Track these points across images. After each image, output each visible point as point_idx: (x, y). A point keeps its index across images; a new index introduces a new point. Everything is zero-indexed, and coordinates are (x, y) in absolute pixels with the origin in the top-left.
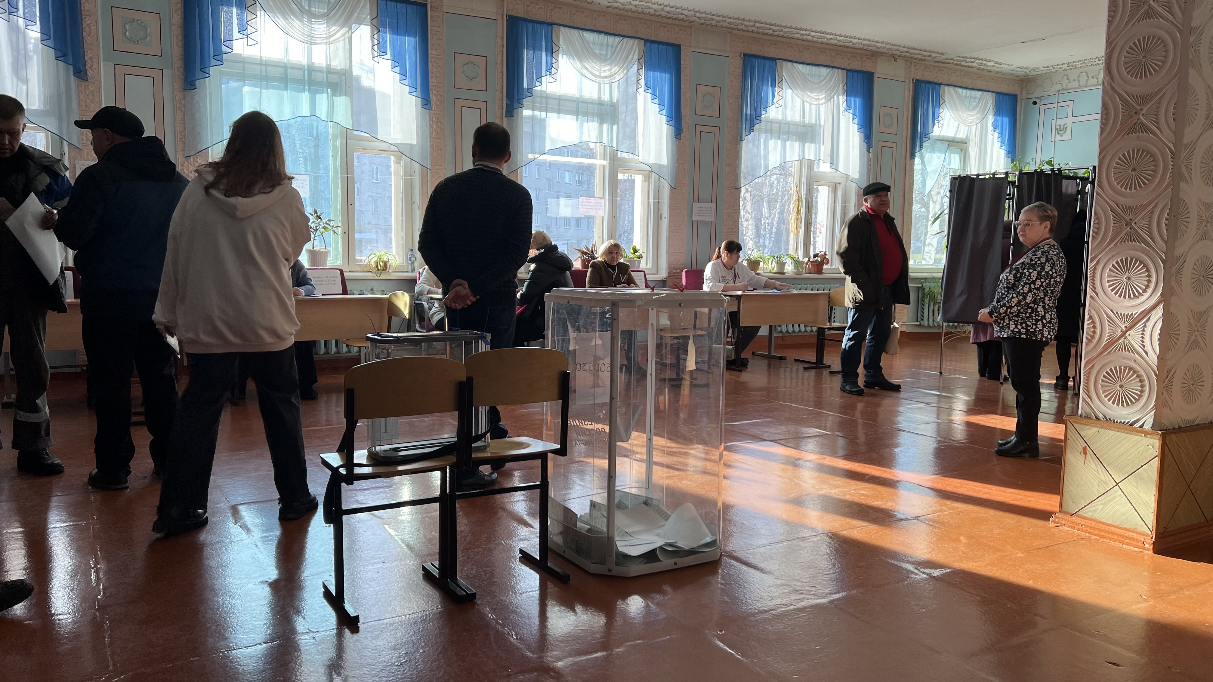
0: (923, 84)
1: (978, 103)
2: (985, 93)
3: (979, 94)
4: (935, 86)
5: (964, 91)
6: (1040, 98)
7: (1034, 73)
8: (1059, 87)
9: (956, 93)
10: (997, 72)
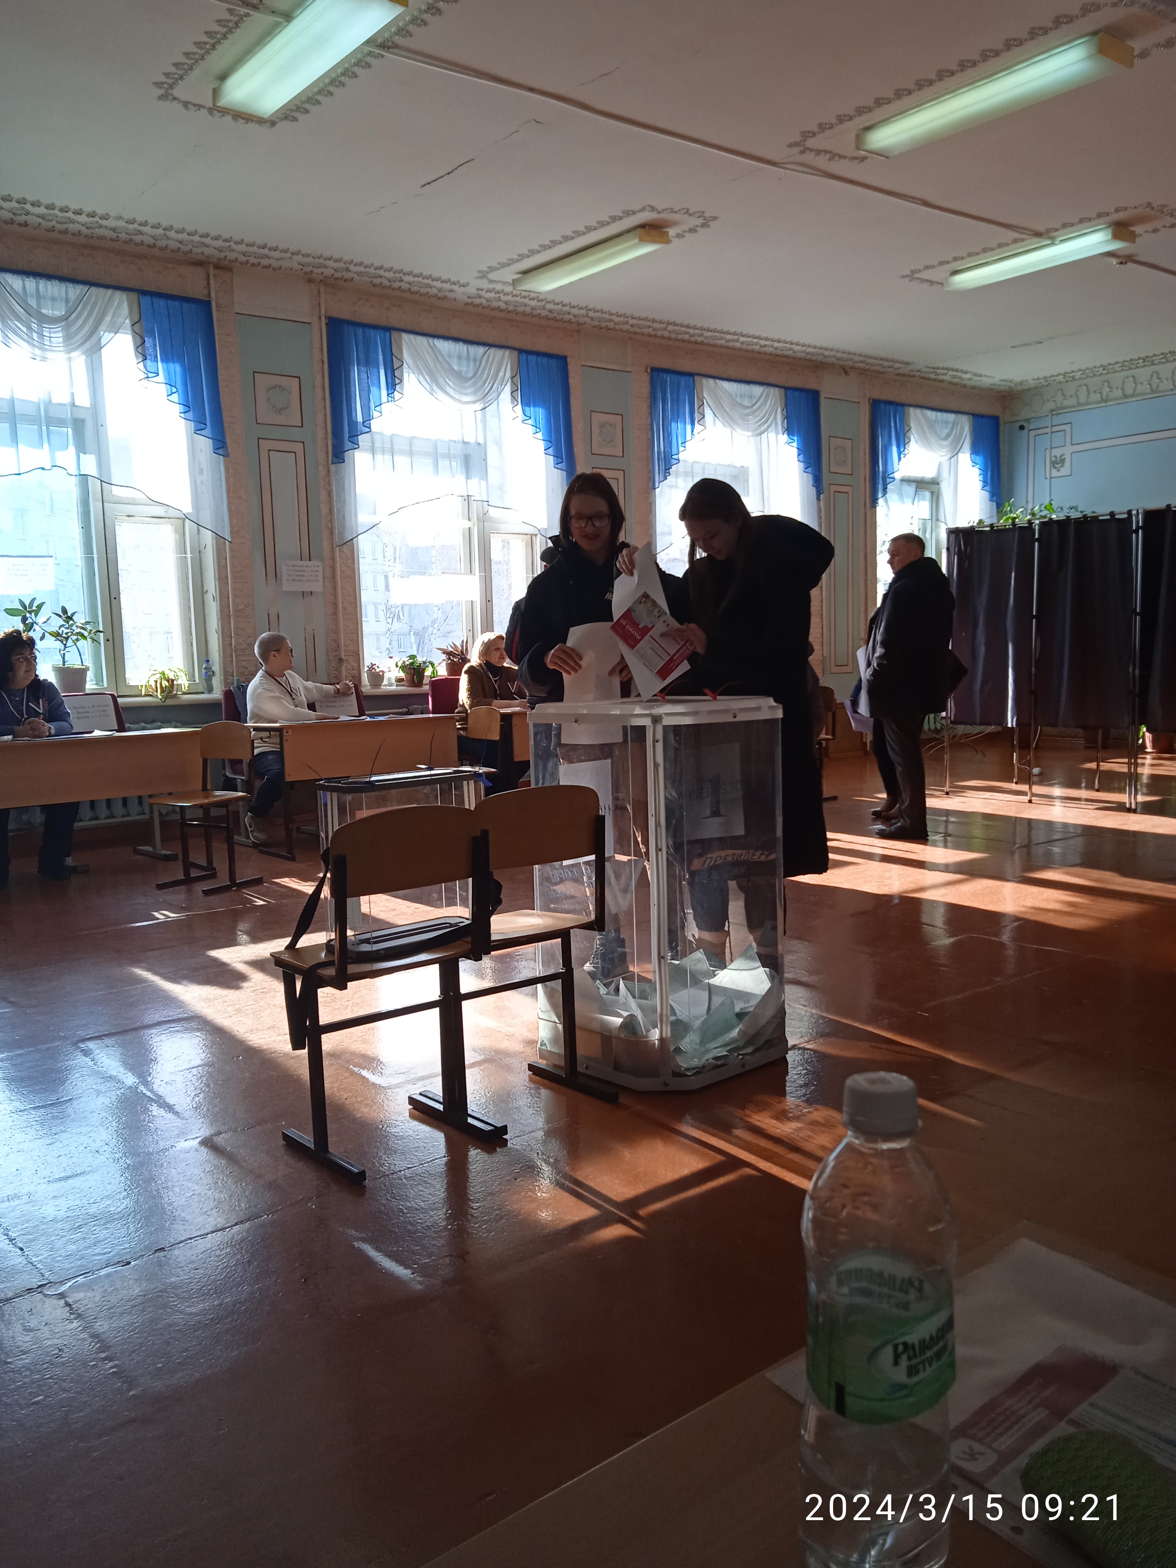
0: (882, 406)
1: (952, 429)
2: (960, 416)
3: (951, 417)
4: (899, 406)
5: (934, 413)
6: (1027, 420)
7: (1019, 388)
8: (1051, 406)
9: (925, 417)
10: (974, 388)
